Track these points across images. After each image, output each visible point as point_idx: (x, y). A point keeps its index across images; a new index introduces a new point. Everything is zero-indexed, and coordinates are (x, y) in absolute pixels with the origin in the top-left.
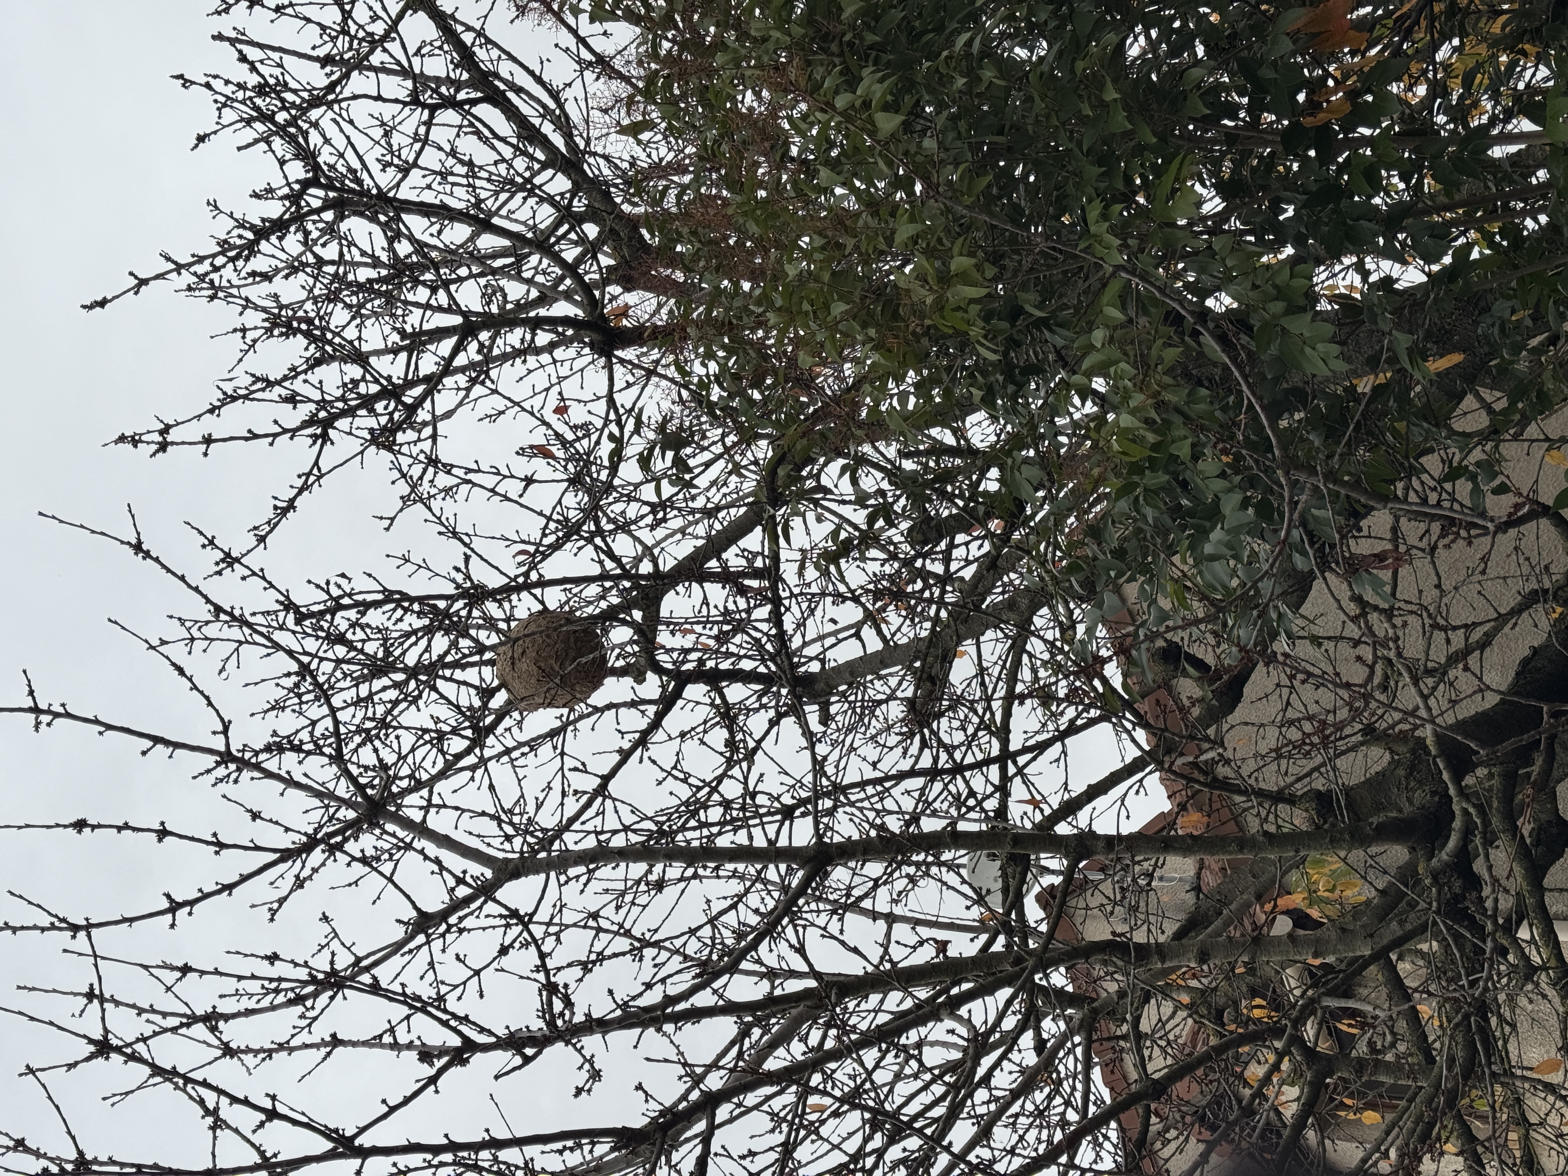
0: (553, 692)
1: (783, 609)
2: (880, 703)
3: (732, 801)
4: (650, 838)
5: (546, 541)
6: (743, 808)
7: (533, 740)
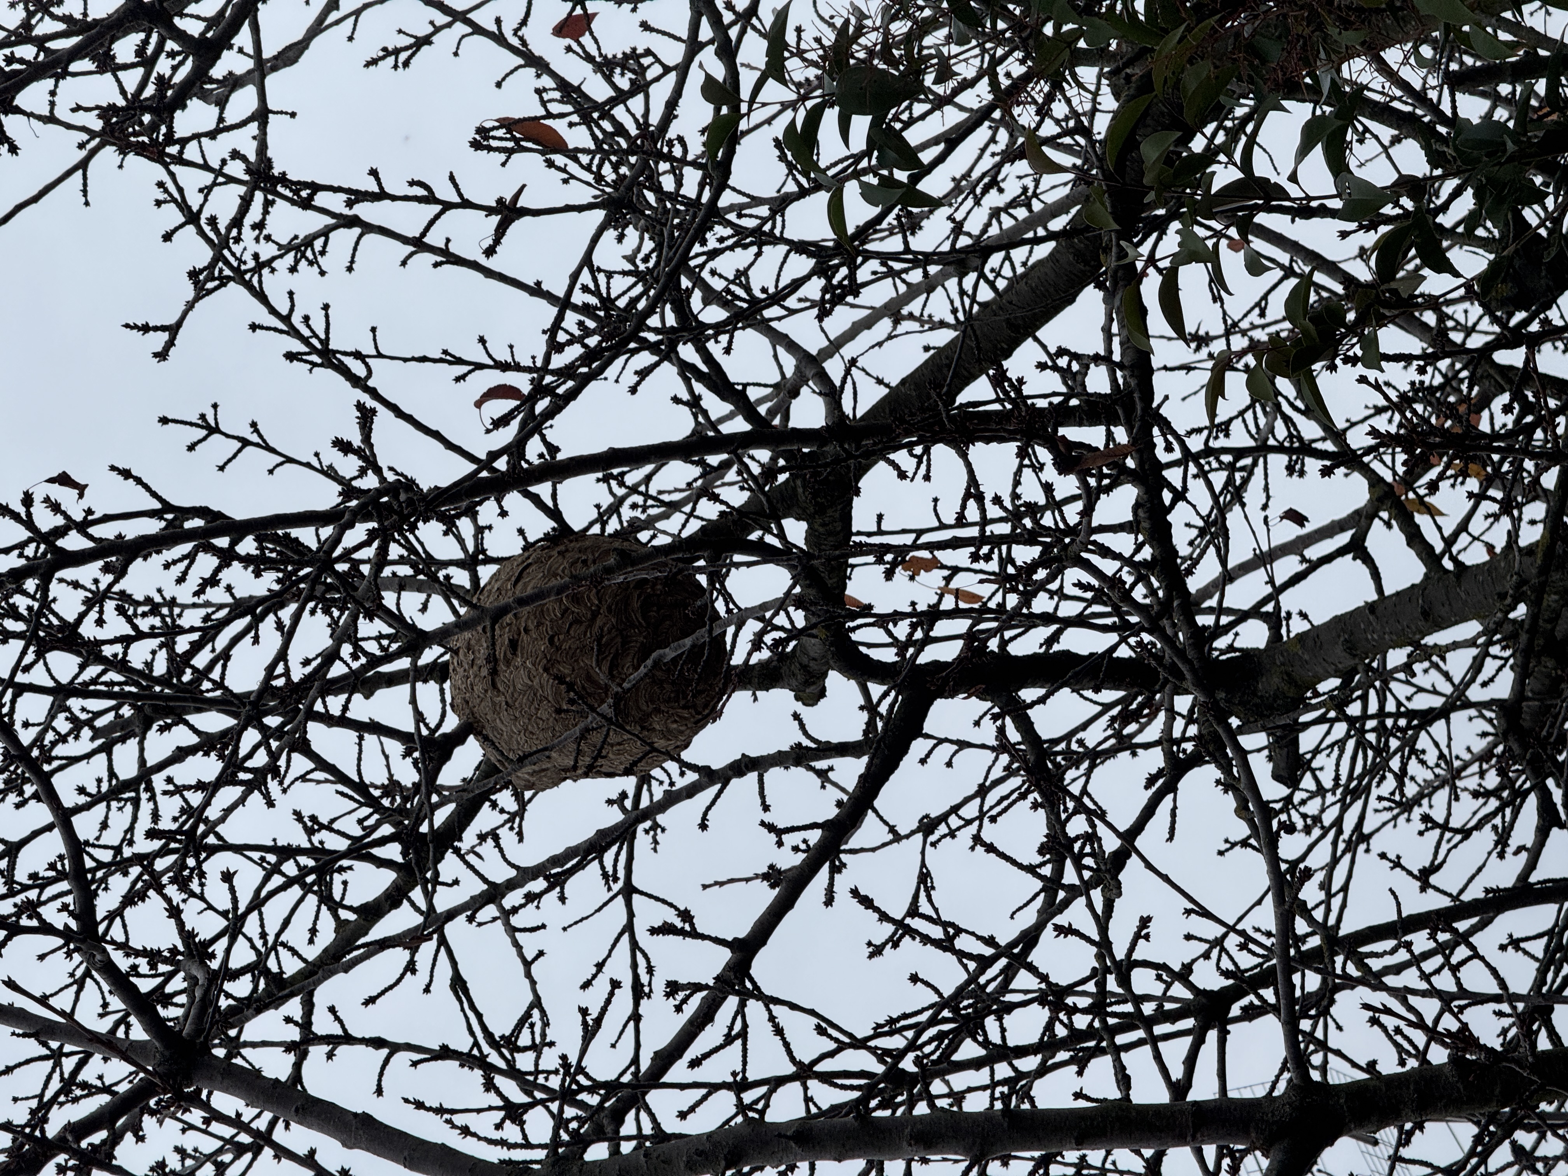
0: (596, 738)
1: (1167, 496)
2: (1427, 717)
3: (1070, 990)
4: (869, 1092)
5: (558, 361)
6: (1098, 1008)
7: (555, 861)
